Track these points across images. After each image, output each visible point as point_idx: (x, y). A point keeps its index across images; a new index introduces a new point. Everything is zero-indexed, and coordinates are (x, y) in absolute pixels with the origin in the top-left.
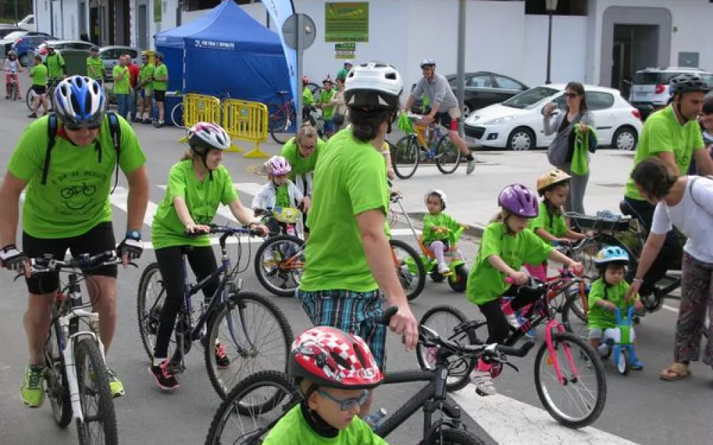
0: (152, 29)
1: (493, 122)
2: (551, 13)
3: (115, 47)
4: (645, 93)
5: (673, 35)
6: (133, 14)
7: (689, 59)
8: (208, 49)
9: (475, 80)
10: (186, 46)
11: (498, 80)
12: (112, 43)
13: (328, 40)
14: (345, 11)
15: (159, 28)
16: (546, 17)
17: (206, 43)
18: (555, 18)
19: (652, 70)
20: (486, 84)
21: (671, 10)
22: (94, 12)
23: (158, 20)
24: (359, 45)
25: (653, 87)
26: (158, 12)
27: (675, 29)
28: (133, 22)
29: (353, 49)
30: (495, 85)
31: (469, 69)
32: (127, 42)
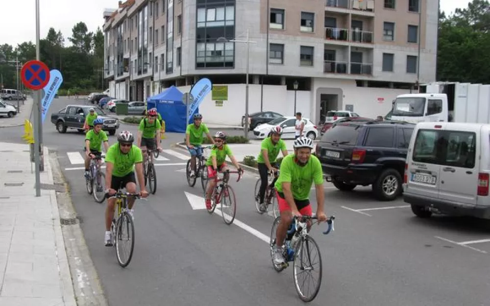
0: (151, 94)
1: (262, 130)
2: (296, 90)
3: (138, 102)
4: (330, 120)
5: (344, 99)
6: (145, 89)
7: (349, 107)
8: (164, 103)
9: (266, 114)
10: (157, 102)
11: (274, 115)
12: (137, 100)
13: (213, 99)
14: (219, 89)
15: (154, 94)
16: (294, 92)
17: (163, 101)
18: (297, 91)
19: (334, 111)
20: (270, 116)
21: (343, 89)
22: (131, 88)
23: (154, 91)
24: (224, 102)
25: (333, 118)
26: (154, 88)
27: (344, 96)
28: (145, 92)
29: (222, 103)
30: (273, 116)
31: (264, 111)
32: (143, 100)
